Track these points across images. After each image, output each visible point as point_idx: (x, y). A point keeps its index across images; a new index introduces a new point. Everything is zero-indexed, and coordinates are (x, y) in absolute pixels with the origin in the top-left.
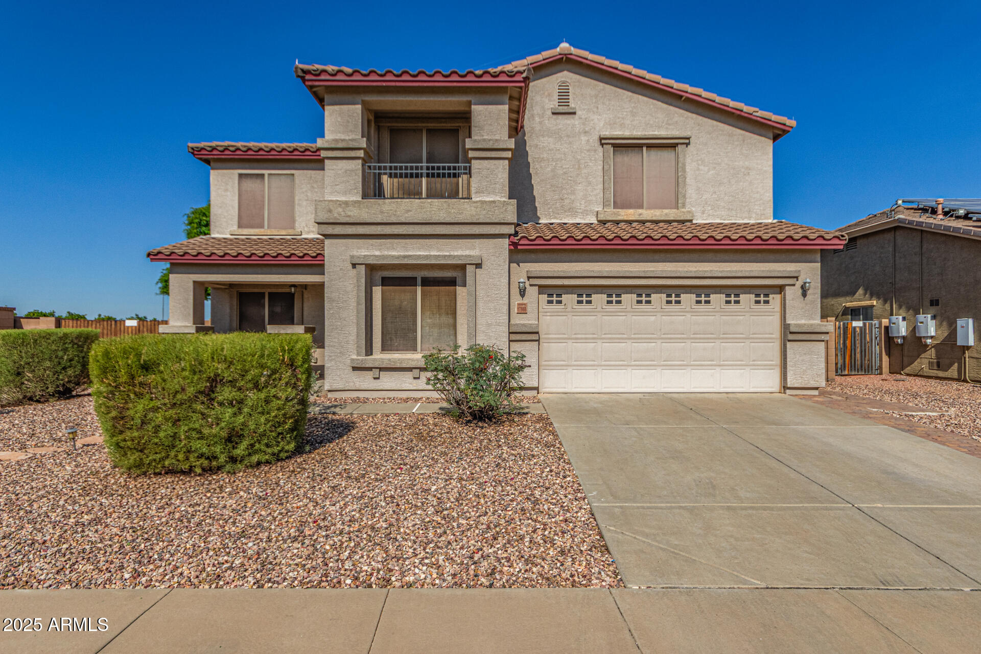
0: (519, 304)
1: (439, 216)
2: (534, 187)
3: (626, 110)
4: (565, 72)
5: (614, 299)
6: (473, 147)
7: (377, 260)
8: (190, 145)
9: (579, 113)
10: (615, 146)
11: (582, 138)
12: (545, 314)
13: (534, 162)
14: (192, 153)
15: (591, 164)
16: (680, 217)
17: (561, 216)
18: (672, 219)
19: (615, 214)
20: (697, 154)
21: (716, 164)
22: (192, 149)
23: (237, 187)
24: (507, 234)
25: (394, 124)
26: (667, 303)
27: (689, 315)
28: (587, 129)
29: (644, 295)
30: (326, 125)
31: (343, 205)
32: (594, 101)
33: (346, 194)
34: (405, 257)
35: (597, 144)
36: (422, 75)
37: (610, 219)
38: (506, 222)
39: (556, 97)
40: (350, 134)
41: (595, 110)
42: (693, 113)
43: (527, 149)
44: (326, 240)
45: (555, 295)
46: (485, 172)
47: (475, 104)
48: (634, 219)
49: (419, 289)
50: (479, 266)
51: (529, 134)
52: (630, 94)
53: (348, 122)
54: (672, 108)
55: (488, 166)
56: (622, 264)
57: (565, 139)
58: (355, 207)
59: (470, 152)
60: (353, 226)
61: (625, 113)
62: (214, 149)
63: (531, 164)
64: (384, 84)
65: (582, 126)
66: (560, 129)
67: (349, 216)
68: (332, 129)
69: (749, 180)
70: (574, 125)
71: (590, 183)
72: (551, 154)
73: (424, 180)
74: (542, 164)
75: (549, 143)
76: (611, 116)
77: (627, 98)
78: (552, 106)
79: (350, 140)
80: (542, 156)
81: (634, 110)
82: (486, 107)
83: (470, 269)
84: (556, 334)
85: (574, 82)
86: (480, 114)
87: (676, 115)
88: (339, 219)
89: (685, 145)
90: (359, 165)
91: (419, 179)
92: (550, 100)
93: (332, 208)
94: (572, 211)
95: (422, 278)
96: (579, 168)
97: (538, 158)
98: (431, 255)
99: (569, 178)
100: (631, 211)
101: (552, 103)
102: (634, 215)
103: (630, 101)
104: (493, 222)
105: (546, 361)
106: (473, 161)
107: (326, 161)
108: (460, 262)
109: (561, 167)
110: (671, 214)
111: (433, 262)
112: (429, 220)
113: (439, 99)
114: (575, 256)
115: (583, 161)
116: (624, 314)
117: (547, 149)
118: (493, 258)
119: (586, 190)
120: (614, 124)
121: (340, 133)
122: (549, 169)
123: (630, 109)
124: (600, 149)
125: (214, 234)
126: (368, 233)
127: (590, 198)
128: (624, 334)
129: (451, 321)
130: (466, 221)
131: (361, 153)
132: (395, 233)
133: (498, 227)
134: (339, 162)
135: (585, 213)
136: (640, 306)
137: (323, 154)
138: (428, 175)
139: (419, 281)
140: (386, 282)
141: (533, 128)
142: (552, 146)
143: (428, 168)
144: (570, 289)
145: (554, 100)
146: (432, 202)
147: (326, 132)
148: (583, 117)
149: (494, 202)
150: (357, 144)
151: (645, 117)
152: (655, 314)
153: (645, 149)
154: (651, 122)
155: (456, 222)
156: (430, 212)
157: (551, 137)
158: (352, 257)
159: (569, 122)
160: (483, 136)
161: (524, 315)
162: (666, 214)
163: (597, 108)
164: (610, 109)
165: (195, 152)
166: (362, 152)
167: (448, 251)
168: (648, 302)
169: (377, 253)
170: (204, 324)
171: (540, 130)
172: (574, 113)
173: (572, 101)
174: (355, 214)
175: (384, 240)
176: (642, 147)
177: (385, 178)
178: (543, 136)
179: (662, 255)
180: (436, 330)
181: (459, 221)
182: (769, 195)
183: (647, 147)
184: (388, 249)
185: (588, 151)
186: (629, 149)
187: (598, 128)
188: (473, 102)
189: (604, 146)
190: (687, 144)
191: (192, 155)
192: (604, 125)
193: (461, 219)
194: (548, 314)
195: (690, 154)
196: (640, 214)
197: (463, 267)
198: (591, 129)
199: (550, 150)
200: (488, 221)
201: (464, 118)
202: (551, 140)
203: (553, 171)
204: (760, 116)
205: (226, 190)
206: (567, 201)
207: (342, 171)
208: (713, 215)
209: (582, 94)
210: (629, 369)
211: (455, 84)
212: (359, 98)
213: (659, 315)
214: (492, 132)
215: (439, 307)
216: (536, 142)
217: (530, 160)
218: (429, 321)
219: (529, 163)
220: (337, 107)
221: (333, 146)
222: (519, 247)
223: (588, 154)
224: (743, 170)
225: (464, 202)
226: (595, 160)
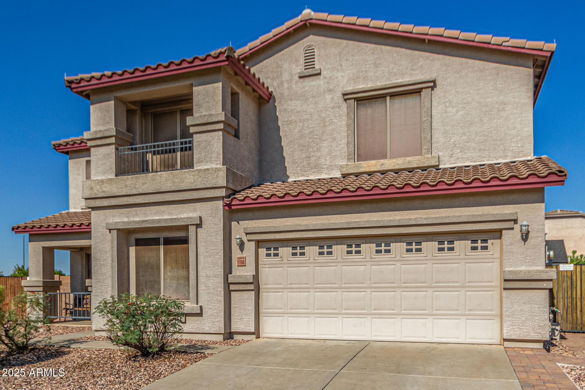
0: (239, 258)
1: (167, 186)
2: (284, 148)
3: (369, 63)
4: (311, 37)
5: (325, 250)
6: (193, 124)
7: (124, 226)
8: (53, 142)
9: (324, 73)
10: (358, 100)
11: (327, 97)
12: (265, 266)
13: (283, 125)
14: (55, 149)
15: (335, 120)
16: (424, 163)
17: (308, 173)
18: (415, 166)
19: (357, 166)
20: (444, 96)
21: (465, 103)
22: (54, 145)
23: (85, 171)
24: (221, 197)
25: (155, 110)
26: (376, 253)
27: (398, 264)
28: (331, 87)
29: (354, 246)
30: (91, 120)
31: (100, 183)
32: (338, 59)
33: (105, 174)
34: (143, 221)
35: (341, 100)
36: (149, 69)
37: (352, 172)
38: (217, 186)
39: (302, 61)
40: (106, 125)
41: (339, 67)
42: (439, 54)
43: (277, 114)
44: (92, 212)
45: (272, 249)
46: (203, 144)
47: (196, 86)
48: (376, 170)
49: (162, 247)
50: (199, 226)
51: (279, 100)
52: (373, 46)
53: (105, 115)
54: (416, 53)
55: (206, 139)
56: (329, 216)
57: (311, 99)
58: (108, 184)
59: (191, 128)
60: (108, 199)
61: (368, 66)
62: (67, 144)
63: (281, 128)
64: (124, 82)
65: (326, 85)
66: (306, 91)
67: (104, 192)
68: (95, 123)
69: (504, 115)
70: (319, 86)
71: (334, 139)
72: (298, 116)
73: (179, 154)
74: (291, 127)
75: (297, 106)
76: (354, 71)
77: (370, 50)
78: (299, 71)
79: (105, 130)
80: (290, 119)
81: (378, 62)
82: (204, 87)
83: (192, 229)
84: (273, 284)
85: (320, 44)
86: (199, 94)
87: (421, 59)
88: (97, 195)
89: (430, 89)
90: (113, 149)
91: (174, 154)
92: (297, 66)
93: (93, 186)
94: (318, 167)
95: (164, 238)
96: (325, 126)
97: (287, 121)
98: (161, 219)
99: (315, 137)
100: (373, 162)
101: (299, 68)
102: (376, 165)
103: (373, 53)
104: (207, 187)
105: (265, 309)
106: (194, 136)
107: (92, 149)
108: (183, 224)
109: (308, 127)
110: (414, 161)
111: (164, 224)
112: (159, 190)
113: (169, 86)
114: (287, 212)
115: (328, 119)
116: (334, 264)
117: (295, 111)
118: (210, 218)
119: (331, 146)
120: (357, 78)
121: (100, 125)
122: (297, 130)
123: (374, 61)
124: (344, 105)
125: (71, 209)
126: (118, 204)
127: (334, 154)
128: (335, 283)
129: (185, 273)
130: (187, 188)
131: (113, 140)
132: (137, 202)
133: (212, 191)
134: (100, 148)
135: (331, 168)
136: (350, 257)
137: (89, 144)
138: (182, 150)
139: (162, 241)
140: (139, 243)
141: (282, 94)
142: (299, 108)
143: (182, 143)
144: (285, 242)
145: (301, 65)
146: (161, 174)
147: (92, 126)
148: (328, 76)
149: (208, 169)
150: (110, 133)
151: (388, 67)
152: (364, 263)
153: (388, 98)
154: (395, 71)
155: (179, 189)
156: (160, 183)
157: (298, 100)
158: (107, 224)
159: (314, 83)
160: (202, 112)
161: (243, 268)
162: (409, 162)
163: (341, 65)
164: (353, 64)
165: (57, 147)
166: (114, 138)
167: (176, 215)
168: (358, 252)
169: (126, 220)
170: (54, 279)
171: (288, 95)
172: (319, 74)
173: (318, 63)
174: (108, 190)
175: (130, 209)
176: (386, 97)
177: (149, 156)
178: (291, 100)
179: (368, 206)
180: (175, 282)
181: (181, 189)
182: (529, 130)
183: (390, 96)
184: (134, 216)
185: (333, 108)
186: (373, 100)
187: (341, 85)
188: (194, 84)
189: (347, 101)
190: (432, 88)
191: (55, 150)
192: (348, 81)
193: (183, 186)
194: (267, 266)
195: (437, 97)
196: (382, 165)
197: (186, 228)
198: (335, 87)
199: (298, 112)
200: (203, 186)
201: (187, 99)
202: (298, 102)
203: (300, 131)
204: (511, 45)
205: (78, 174)
206: (313, 159)
207: (102, 155)
208: (463, 158)
209: (327, 55)
210: (340, 317)
211: (174, 72)
212: (112, 95)
213: (369, 264)
214: (209, 108)
215: (177, 262)
216: (285, 106)
217: (280, 124)
218: (169, 274)
219: (279, 127)
220: (98, 105)
221: (94, 137)
222: (233, 207)
223: (332, 111)
224: (496, 106)
225: (185, 172)
226: (340, 116)
